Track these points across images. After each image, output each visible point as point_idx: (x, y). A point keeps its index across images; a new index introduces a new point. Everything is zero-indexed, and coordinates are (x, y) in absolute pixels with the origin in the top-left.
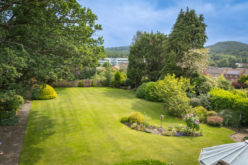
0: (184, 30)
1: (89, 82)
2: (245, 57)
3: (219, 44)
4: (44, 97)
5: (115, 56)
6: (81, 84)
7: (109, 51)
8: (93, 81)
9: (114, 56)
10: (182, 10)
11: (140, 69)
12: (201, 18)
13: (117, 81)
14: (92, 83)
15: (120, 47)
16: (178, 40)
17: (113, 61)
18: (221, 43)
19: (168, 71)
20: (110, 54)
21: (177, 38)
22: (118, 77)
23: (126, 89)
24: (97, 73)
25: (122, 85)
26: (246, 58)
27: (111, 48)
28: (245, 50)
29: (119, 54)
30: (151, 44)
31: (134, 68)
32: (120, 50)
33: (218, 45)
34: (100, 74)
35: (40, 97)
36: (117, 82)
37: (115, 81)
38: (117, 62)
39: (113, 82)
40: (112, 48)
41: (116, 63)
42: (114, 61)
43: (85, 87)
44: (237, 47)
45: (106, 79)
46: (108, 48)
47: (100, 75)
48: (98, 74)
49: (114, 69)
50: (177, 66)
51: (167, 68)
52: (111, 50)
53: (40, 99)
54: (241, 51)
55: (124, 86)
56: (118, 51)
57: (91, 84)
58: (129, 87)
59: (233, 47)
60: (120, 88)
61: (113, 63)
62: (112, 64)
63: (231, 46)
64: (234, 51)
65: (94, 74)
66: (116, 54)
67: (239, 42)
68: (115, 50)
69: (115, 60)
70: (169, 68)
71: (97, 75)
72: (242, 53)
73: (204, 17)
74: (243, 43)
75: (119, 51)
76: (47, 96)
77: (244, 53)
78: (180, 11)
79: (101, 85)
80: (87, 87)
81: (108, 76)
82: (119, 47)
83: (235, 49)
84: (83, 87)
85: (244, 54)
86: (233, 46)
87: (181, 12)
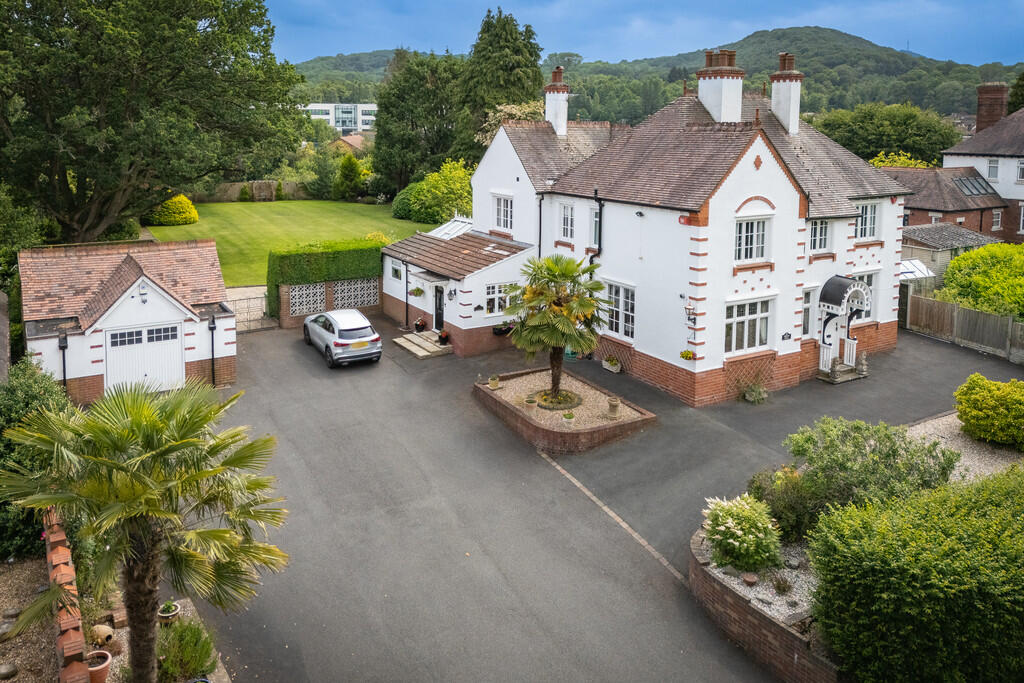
0: (489, 61)
1: (269, 186)
2: (841, 88)
3: (759, 37)
4: (172, 219)
5: (353, 95)
6: (246, 193)
7: (328, 72)
8: (280, 185)
9: (347, 94)
10: (489, 11)
11: (403, 148)
12: (529, 33)
13: (349, 183)
14: (278, 190)
15: (374, 54)
16: (478, 82)
17: (345, 115)
18: (764, 33)
19: (461, 153)
20: (333, 88)
21: (475, 80)
22: (350, 171)
23: (374, 203)
24: (287, 162)
25: (363, 194)
26: (844, 92)
27: (335, 58)
28: (844, 62)
29: (366, 87)
30: (429, 85)
31: (388, 147)
32: (373, 66)
33: (754, 43)
34: (299, 164)
35: (162, 220)
36: (348, 186)
37: (342, 183)
38: (361, 118)
39: (337, 186)
40: (340, 57)
41: (355, 123)
42: (349, 116)
43: (259, 200)
44: (820, 50)
45: (316, 177)
46: (323, 59)
47: (297, 169)
48: (289, 165)
49: (345, 149)
50: (476, 141)
51: (459, 147)
52: (336, 67)
53: (161, 224)
54: (832, 65)
55: (369, 195)
56: (366, 73)
57: (274, 193)
58: (382, 198)
59: (807, 50)
60: (356, 202)
61: (344, 122)
62: (339, 129)
63: (798, 48)
64: (805, 66)
65: (279, 167)
66: (357, 86)
67: (833, 31)
68: (352, 65)
69: (351, 112)
70: (462, 145)
71: (286, 169)
72: (834, 72)
73: (534, 29)
74: (845, 34)
75: (368, 70)
76: (178, 218)
77: (840, 73)
78: (486, 13)
79: (302, 194)
80: (264, 200)
81: (322, 170)
82: (370, 54)
83: (813, 56)
84: (253, 201)
85: (838, 78)
86: (807, 46)
87: (488, 16)
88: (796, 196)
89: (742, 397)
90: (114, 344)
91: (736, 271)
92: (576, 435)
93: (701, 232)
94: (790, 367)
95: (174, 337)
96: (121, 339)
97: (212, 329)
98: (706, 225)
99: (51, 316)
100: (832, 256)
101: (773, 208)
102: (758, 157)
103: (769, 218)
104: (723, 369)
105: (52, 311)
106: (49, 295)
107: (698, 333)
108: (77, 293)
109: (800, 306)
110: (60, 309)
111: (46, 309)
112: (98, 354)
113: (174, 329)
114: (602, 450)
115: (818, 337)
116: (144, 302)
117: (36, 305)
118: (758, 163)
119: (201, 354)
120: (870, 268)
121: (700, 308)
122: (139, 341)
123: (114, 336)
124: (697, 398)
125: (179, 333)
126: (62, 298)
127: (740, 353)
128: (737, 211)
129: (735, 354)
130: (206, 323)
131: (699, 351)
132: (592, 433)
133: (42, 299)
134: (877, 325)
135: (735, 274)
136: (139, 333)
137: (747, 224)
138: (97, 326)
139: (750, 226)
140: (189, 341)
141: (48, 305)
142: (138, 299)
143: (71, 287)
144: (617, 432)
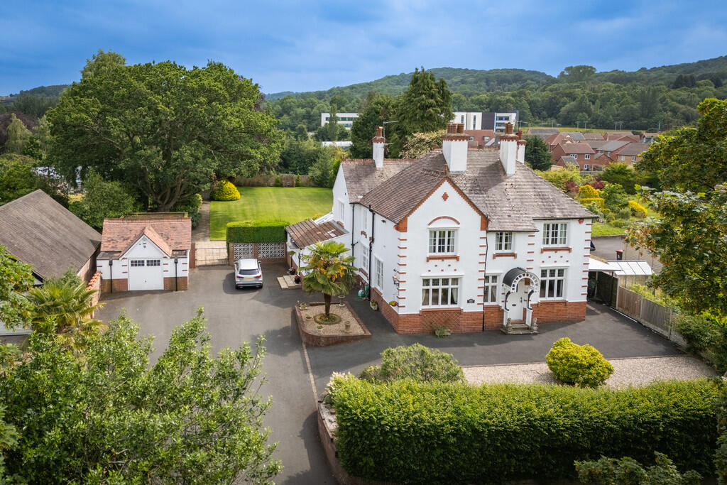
0: (412, 103)
1: (292, 178)
4: (224, 197)
6: (278, 182)
8: (298, 177)
12: (442, 83)
39: (331, 179)
43: (286, 186)
45: (320, 173)
57: (295, 182)
76: (228, 197)
79: (312, 184)
80: (289, 186)
88: (479, 218)
89: (433, 333)
90: (132, 265)
91: (429, 259)
92: (319, 337)
93: (403, 235)
94: (474, 320)
95: (159, 265)
96: (136, 263)
97: (176, 263)
98: (406, 231)
99: (112, 250)
100: (514, 255)
101: (459, 223)
102: (445, 193)
103: (457, 229)
104: (419, 315)
105: (113, 247)
106: (112, 240)
107: (400, 292)
108: (124, 240)
109: (482, 284)
110: (116, 247)
111: (110, 246)
112: (125, 269)
113: (159, 261)
114: (333, 347)
115: (502, 304)
116: (145, 247)
117: (106, 244)
118: (445, 197)
119: (171, 274)
120: (560, 264)
121: (401, 278)
122: (143, 265)
123: (132, 262)
124: (400, 329)
125: (161, 263)
126: (117, 242)
127: (435, 307)
128: (430, 224)
129: (431, 307)
130: (173, 260)
131: (401, 303)
132: (328, 338)
133: (109, 241)
134: (565, 303)
135: (428, 261)
136: (143, 261)
137: (440, 232)
138: (124, 256)
139: (442, 233)
140: (166, 268)
141: (111, 244)
142: (142, 245)
143: (123, 237)
144: (345, 339)
